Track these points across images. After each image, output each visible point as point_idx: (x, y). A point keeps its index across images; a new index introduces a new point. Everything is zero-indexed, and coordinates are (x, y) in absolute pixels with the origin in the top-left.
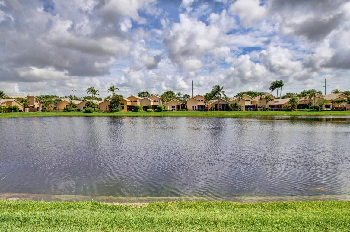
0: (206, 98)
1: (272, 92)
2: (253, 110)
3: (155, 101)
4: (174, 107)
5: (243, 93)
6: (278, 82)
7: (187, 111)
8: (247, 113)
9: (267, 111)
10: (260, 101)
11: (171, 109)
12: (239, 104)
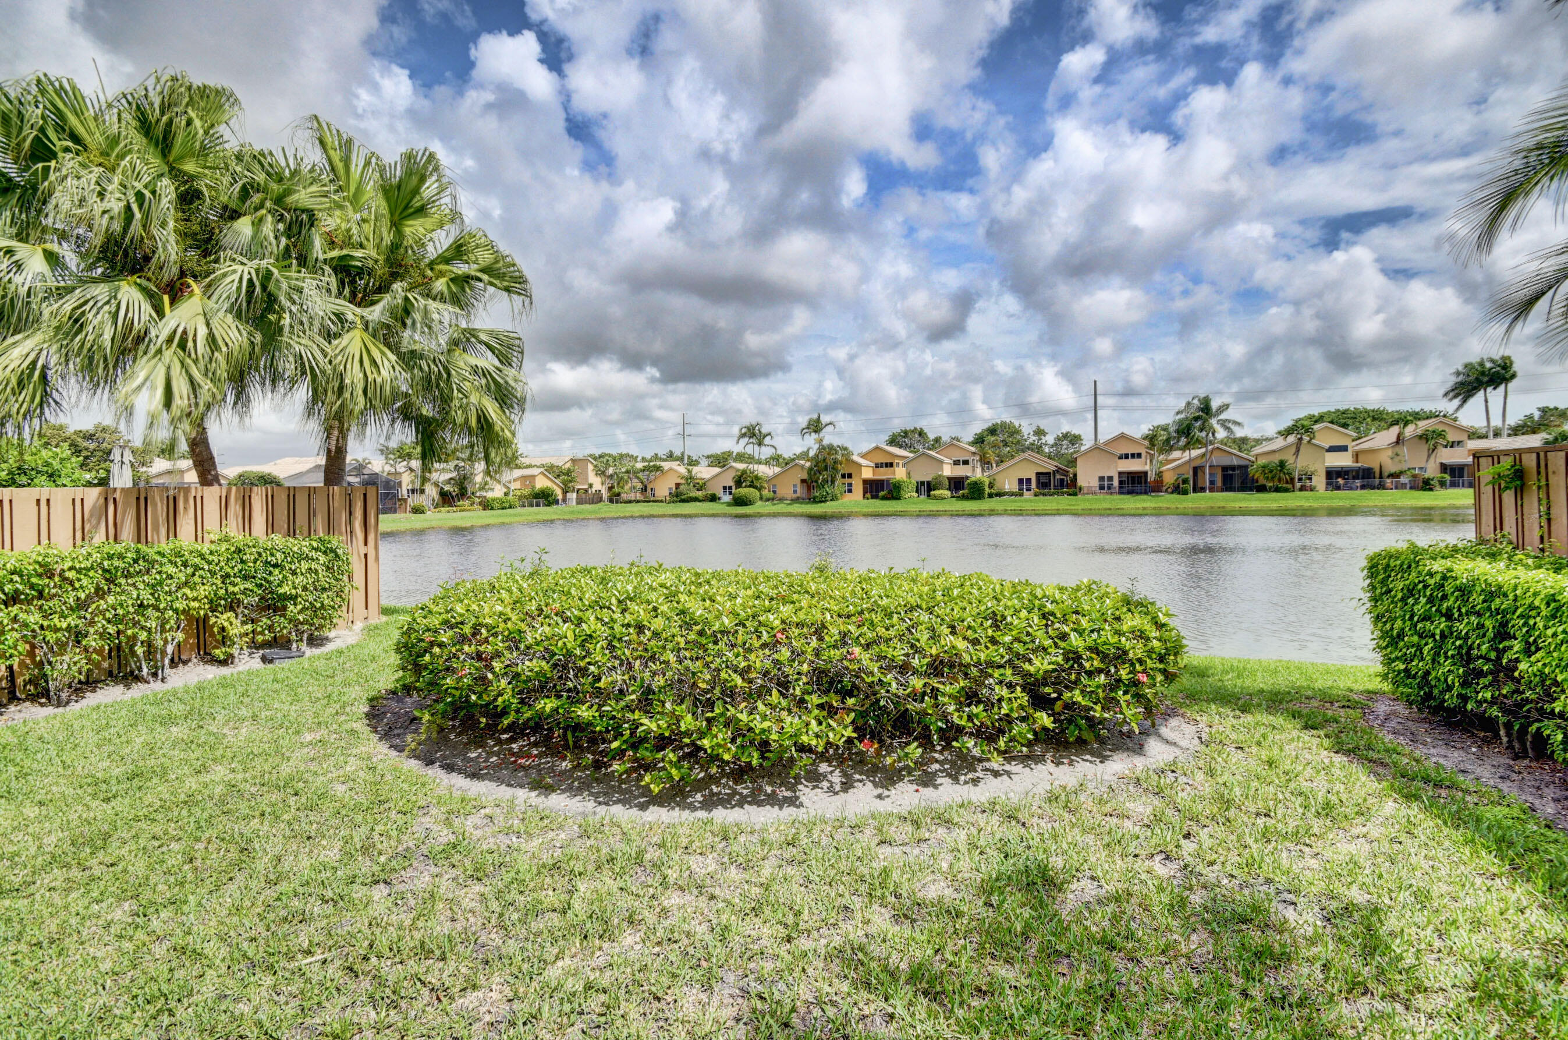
0: (1152, 445)
1: (1461, 406)
2: (1363, 487)
3: (956, 463)
4: (1029, 481)
5: (1320, 419)
6: (1488, 365)
7: (1075, 494)
8: (1332, 498)
9: (1431, 489)
10: (1397, 449)
11: (1015, 488)
12: (1299, 464)
